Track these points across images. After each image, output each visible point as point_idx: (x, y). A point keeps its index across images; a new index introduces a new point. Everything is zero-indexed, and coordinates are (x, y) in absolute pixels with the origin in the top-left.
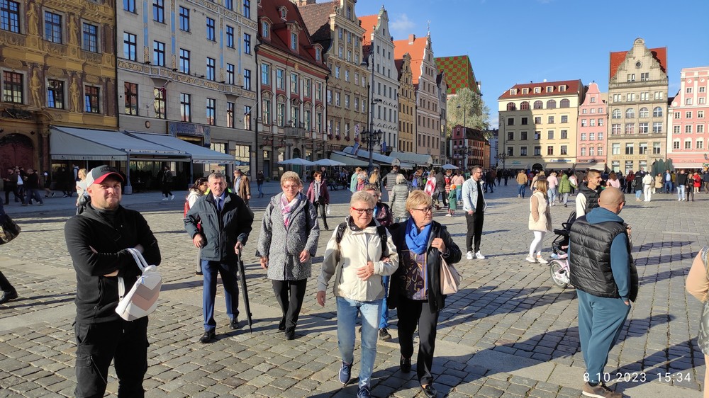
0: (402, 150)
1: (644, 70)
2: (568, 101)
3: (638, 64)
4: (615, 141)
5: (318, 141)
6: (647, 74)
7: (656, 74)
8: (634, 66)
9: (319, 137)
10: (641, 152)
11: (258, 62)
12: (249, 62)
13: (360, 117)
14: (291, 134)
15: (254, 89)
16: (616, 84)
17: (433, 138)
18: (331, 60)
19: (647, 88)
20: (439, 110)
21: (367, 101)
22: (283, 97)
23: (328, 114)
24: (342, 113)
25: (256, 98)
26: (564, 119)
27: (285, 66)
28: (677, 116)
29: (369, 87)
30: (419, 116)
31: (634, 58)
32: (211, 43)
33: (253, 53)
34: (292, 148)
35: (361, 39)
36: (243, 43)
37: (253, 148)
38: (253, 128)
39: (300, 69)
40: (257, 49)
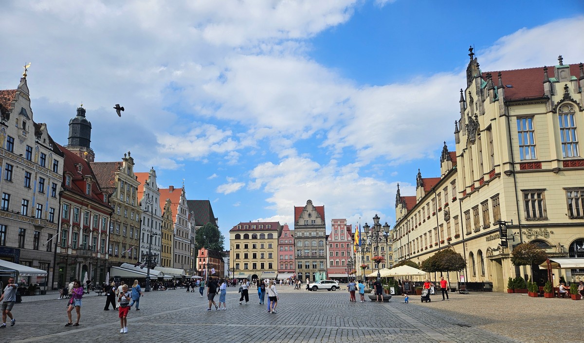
0: (163, 265)
1: (313, 218)
2: (272, 235)
3: (310, 215)
4: (299, 260)
5: (101, 259)
6: (315, 221)
7: (319, 221)
8: (307, 216)
9: (102, 256)
10: (313, 267)
11: (61, 203)
12: (54, 203)
13: (133, 242)
14: (82, 254)
15: (56, 222)
16: (298, 225)
17: (185, 257)
18: (114, 202)
19: (315, 229)
20: (189, 238)
21: (139, 231)
22: (78, 228)
23: (110, 240)
24: (121, 239)
25: (57, 229)
26: (270, 246)
27: (80, 206)
28: (331, 245)
29: (141, 221)
30: (176, 242)
31: (307, 211)
32: (27, 189)
33: (58, 196)
34: (82, 265)
35: (137, 189)
36: (51, 190)
37: (52, 265)
38: (53, 250)
39: (92, 208)
40: (61, 194)
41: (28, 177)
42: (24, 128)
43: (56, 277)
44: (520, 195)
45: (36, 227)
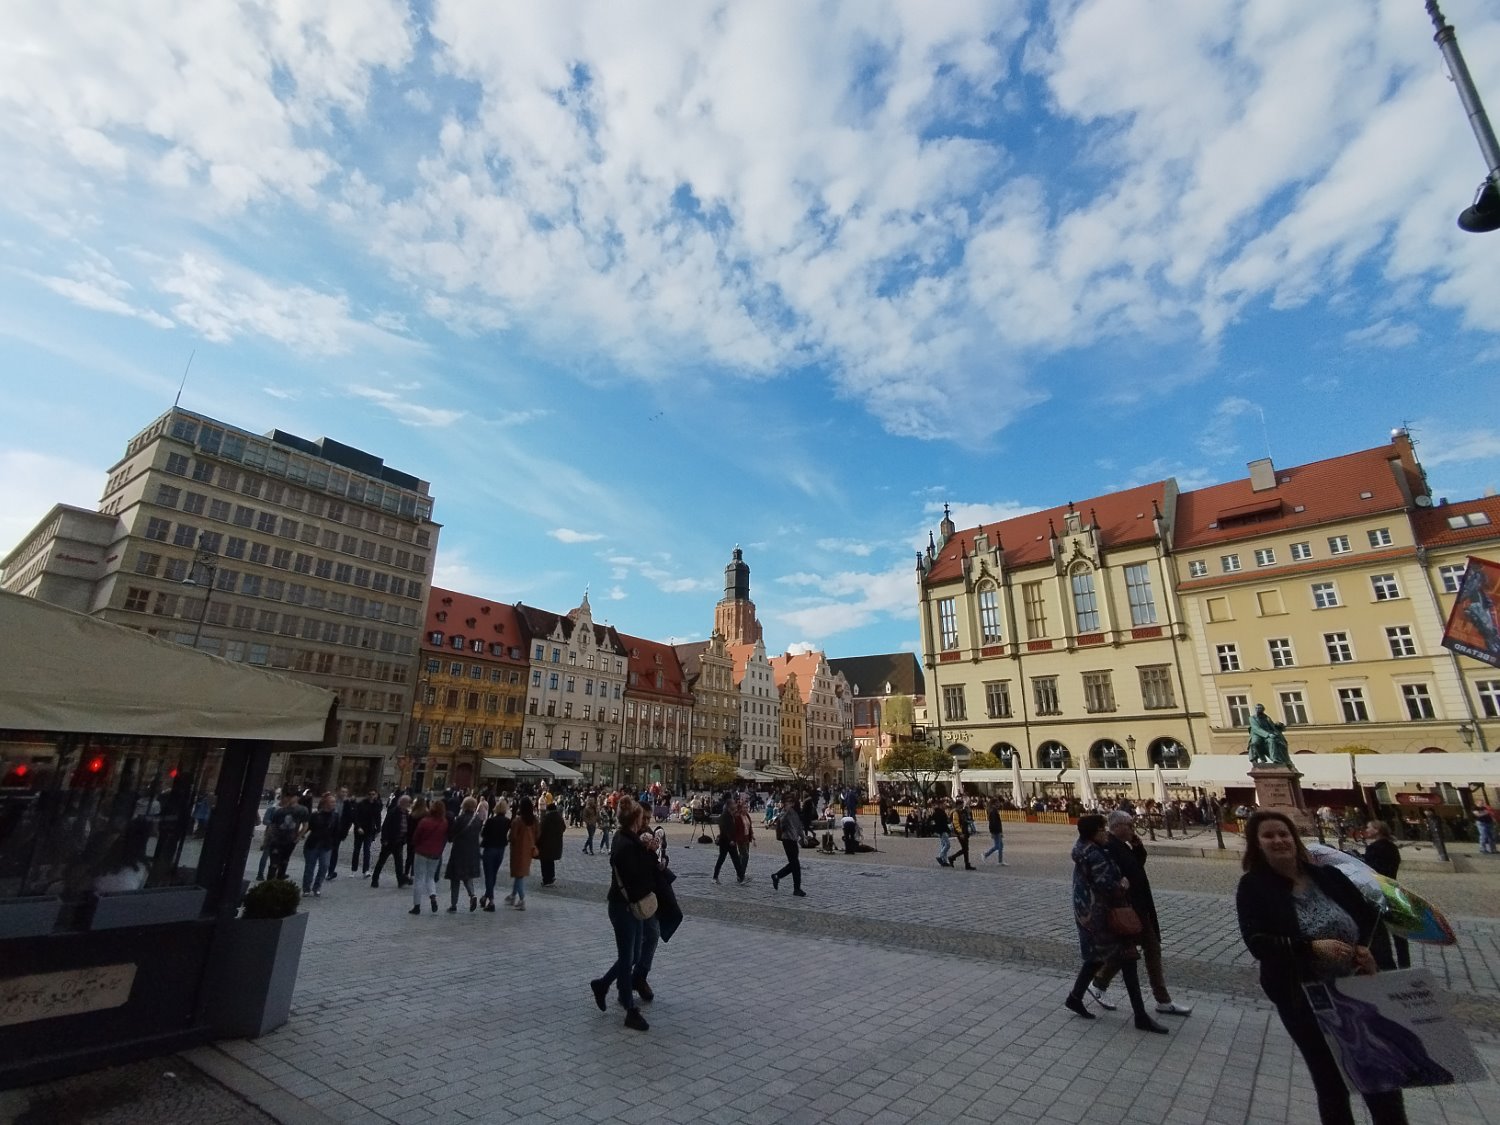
11: (626, 702)
12: (618, 704)
14: (651, 754)
15: (620, 722)
18: (698, 690)
21: (738, 720)
22: (647, 726)
23: (694, 734)
24: (709, 733)
27: (650, 702)
29: (741, 707)
30: (811, 728)
32: (588, 696)
33: (621, 697)
35: (732, 669)
36: (614, 691)
37: (616, 766)
38: (617, 751)
39: (665, 701)
40: (624, 695)
41: (589, 685)
42: (585, 642)
43: (622, 779)
44: (941, 690)
45: (598, 730)
